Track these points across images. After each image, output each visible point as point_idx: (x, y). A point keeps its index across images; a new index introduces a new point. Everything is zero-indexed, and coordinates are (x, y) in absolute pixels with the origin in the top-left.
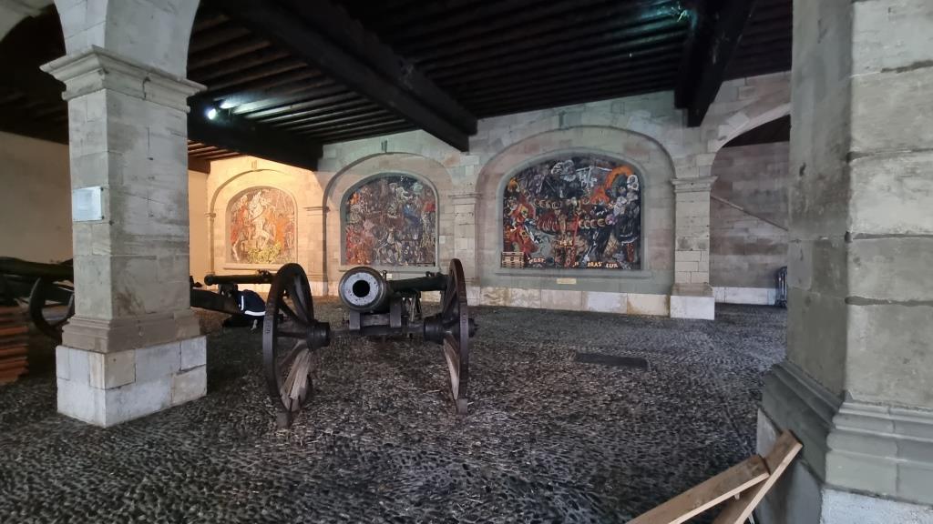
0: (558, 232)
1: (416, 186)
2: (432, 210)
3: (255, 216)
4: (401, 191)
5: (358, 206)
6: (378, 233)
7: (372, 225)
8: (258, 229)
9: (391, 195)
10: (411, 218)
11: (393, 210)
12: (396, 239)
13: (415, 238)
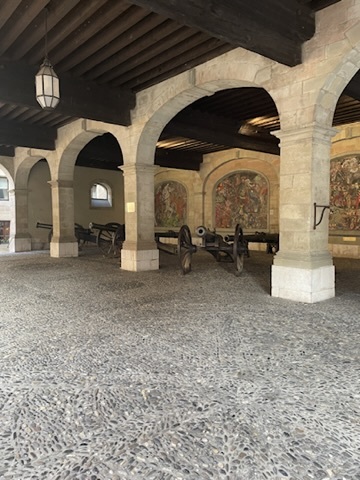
0: (346, 206)
1: (257, 178)
2: (266, 193)
3: (165, 199)
4: (248, 181)
5: (222, 192)
6: (234, 208)
7: (230, 203)
8: (167, 207)
9: (242, 184)
10: (253, 198)
11: (243, 194)
12: (245, 212)
13: (256, 211)
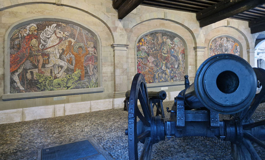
1: (176, 39)
2: (183, 53)
3: (48, 46)
6: (157, 64)
7: (153, 59)
8: (52, 58)
10: (174, 56)
12: (167, 67)
13: (176, 67)
